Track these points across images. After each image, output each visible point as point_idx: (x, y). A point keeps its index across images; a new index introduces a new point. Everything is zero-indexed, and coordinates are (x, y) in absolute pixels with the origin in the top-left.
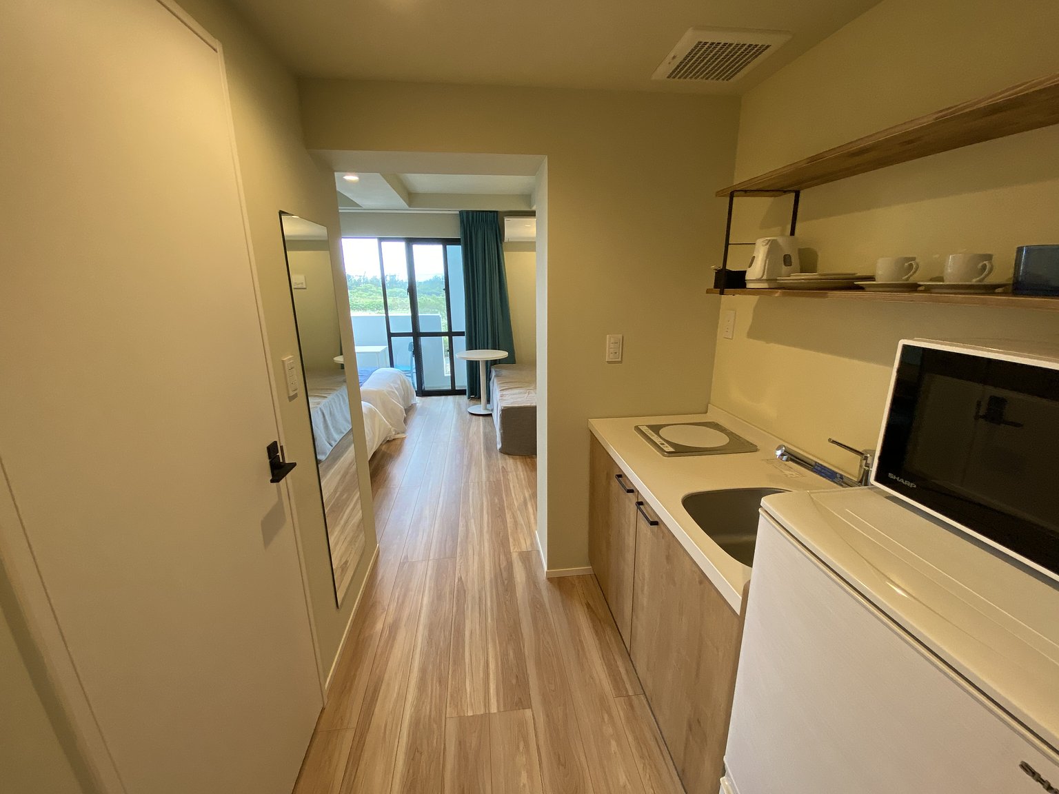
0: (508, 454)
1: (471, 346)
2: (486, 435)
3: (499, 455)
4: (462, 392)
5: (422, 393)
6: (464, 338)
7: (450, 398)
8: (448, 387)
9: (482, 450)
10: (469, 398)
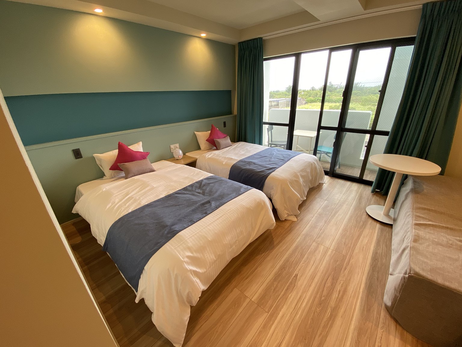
0: (396, 321)
1: (391, 149)
2: (375, 259)
3: (383, 313)
4: (369, 183)
5: (332, 173)
6: (386, 138)
7: (355, 186)
8: (356, 173)
9: (363, 286)
10: (372, 192)
